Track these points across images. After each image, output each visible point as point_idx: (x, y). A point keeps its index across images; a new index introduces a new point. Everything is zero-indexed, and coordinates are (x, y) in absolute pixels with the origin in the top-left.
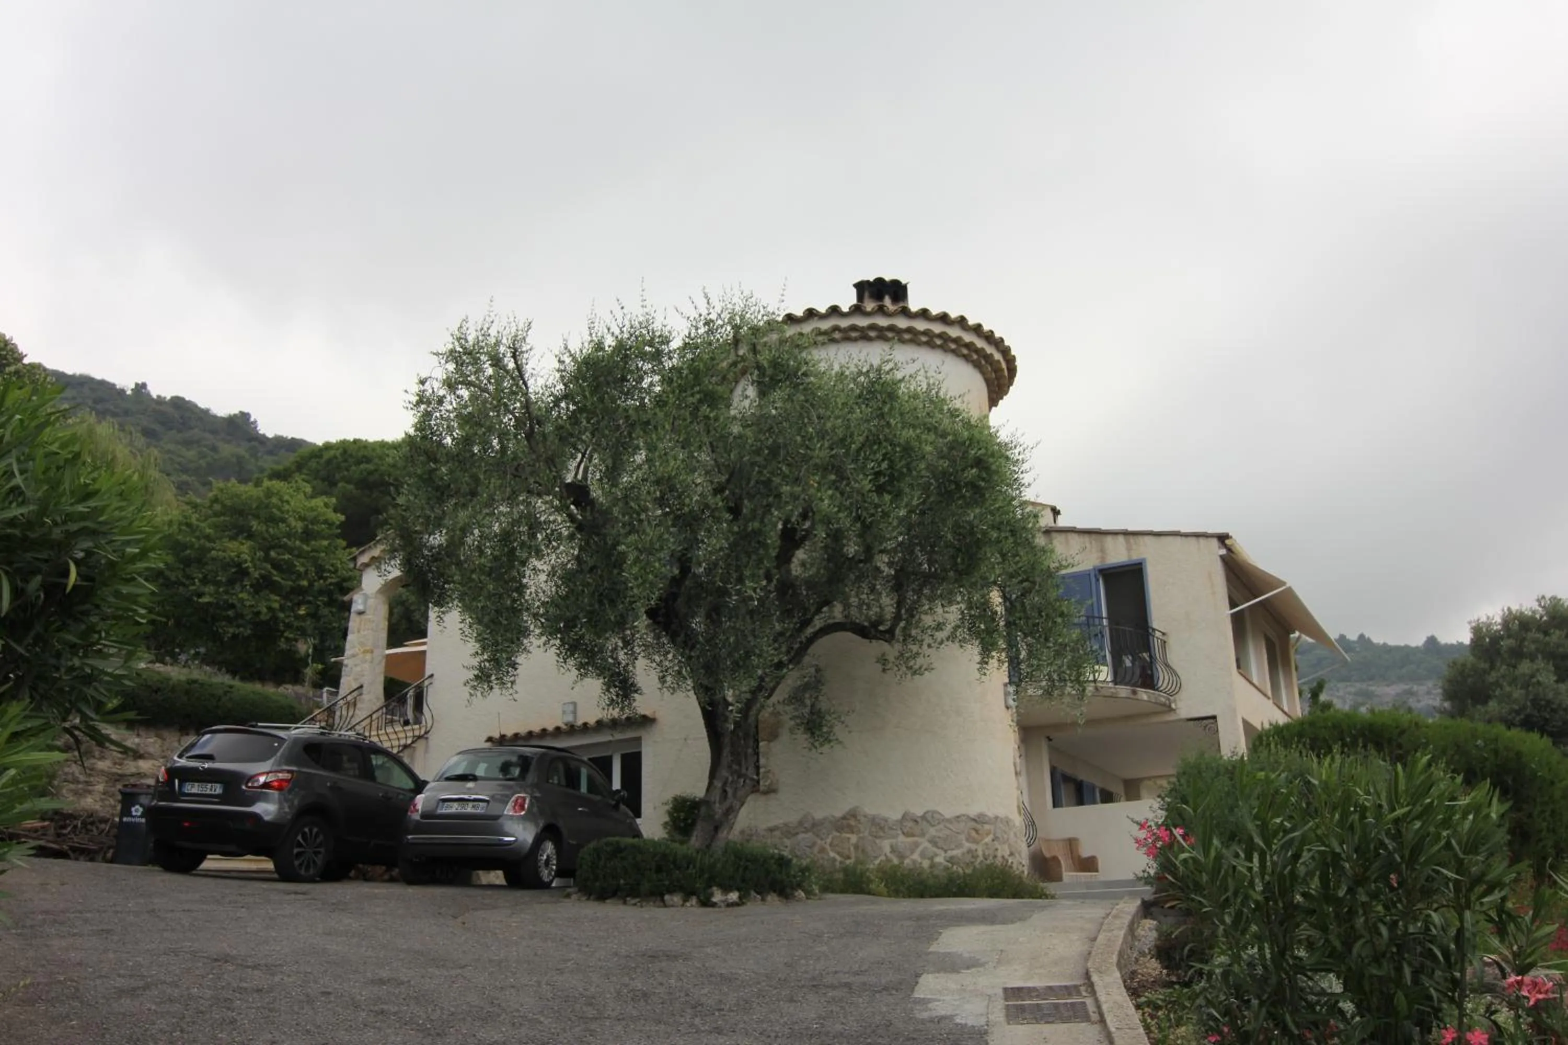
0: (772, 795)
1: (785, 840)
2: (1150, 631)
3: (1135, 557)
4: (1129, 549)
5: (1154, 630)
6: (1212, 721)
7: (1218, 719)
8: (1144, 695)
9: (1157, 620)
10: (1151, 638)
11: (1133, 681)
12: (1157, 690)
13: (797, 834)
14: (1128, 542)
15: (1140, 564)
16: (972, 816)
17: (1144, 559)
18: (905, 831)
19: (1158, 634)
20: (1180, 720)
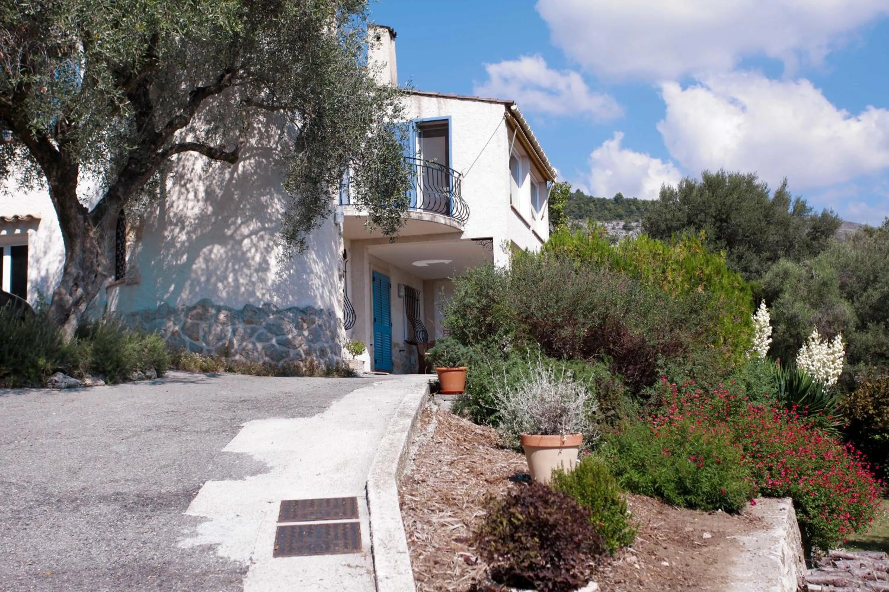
0: (135, 286)
1: (144, 323)
2: (450, 171)
3: (443, 115)
4: (439, 108)
5: (453, 171)
6: (489, 241)
7: (494, 240)
8: (441, 219)
9: (456, 164)
10: (450, 177)
11: (434, 209)
12: (452, 216)
13: (155, 319)
14: (439, 103)
15: (447, 120)
16: (301, 309)
17: (450, 117)
18: (245, 319)
19: (456, 175)
20: (468, 239)
